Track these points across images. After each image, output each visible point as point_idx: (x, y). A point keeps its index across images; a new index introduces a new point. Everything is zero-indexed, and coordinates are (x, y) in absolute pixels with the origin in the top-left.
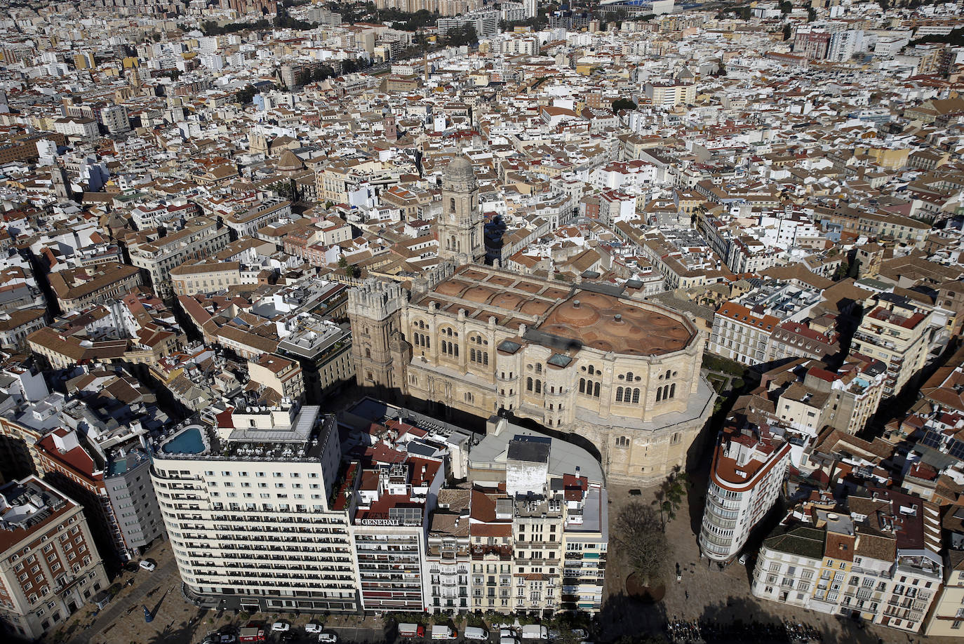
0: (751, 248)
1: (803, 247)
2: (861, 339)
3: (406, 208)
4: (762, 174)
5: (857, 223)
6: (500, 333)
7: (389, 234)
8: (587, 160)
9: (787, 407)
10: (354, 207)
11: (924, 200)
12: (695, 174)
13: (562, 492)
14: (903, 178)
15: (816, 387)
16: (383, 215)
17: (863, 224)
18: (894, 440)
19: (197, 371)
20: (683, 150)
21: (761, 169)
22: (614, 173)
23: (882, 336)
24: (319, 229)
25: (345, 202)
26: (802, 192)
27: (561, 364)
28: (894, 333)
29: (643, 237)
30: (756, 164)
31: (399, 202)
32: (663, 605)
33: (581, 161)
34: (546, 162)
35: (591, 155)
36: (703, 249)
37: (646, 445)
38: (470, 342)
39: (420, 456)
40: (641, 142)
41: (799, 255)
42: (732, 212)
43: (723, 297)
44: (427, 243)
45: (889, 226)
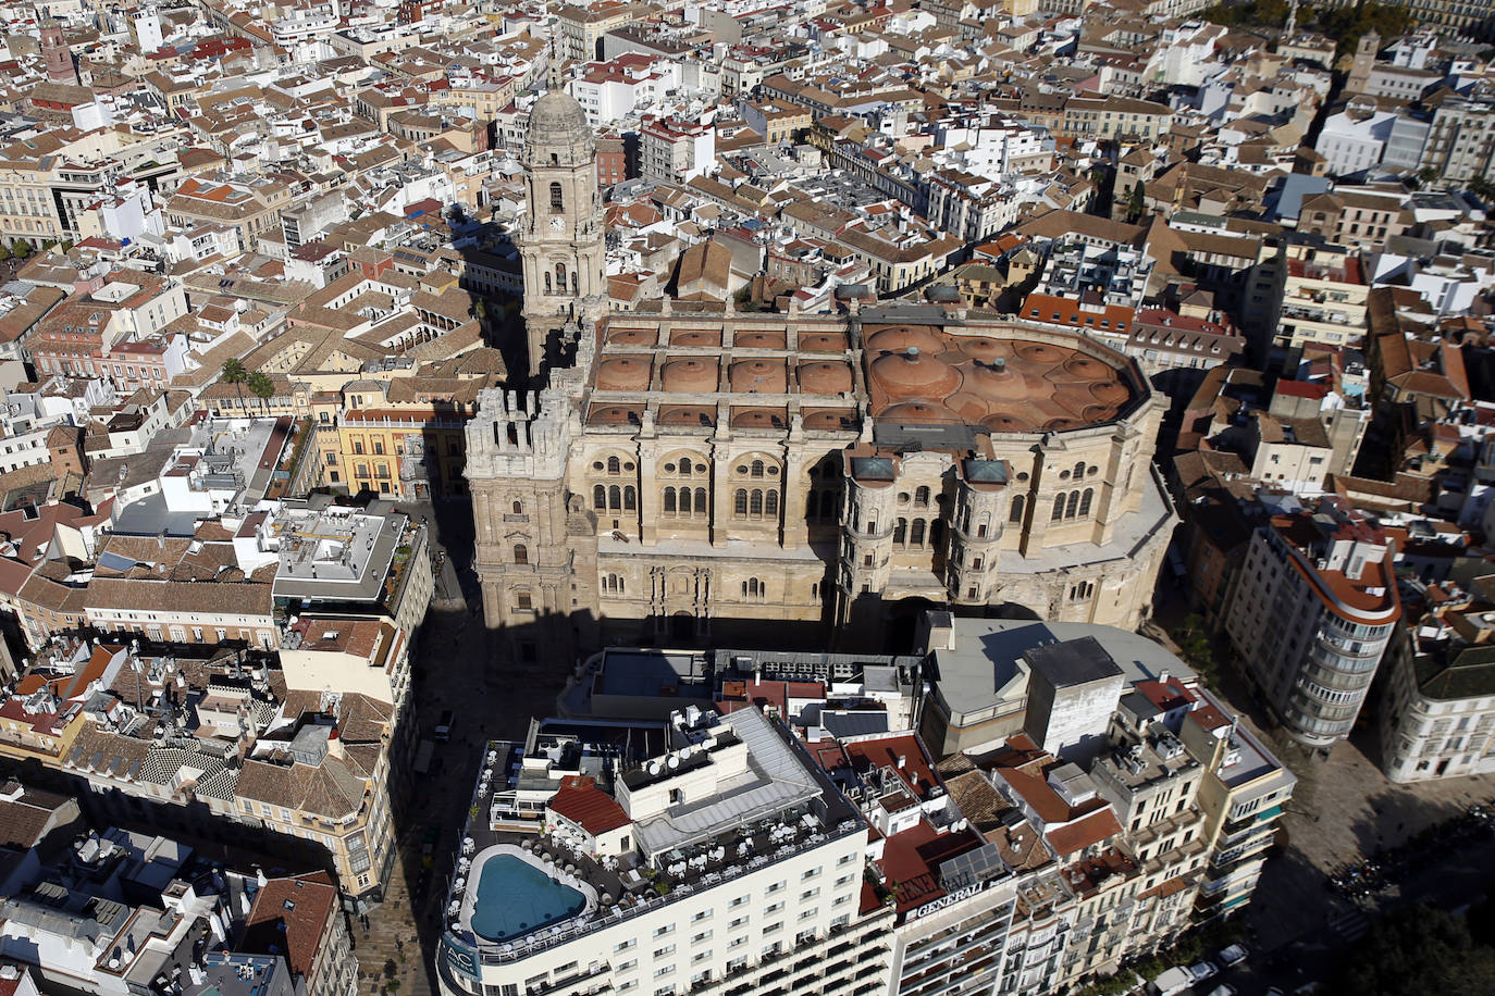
0: (972, 189)
1: (1028, 173)
2: (1292, 316)
3: (242, 222)
4: (847, 52)
5: (1062, 118)
6: (812, 444)
7: (247, 287)
8: (527, 67)
9: (1275, 458)
10: (126, 242)
11: (1112, 64)
12: (747, 66)
13: (1160, 718)
14: (1058, 31)
15: (1291, 413)
16: (203, 248)
17: (1073, 118)
18: (1428, 470)
19: (120, 707)
20: (684, 24)
21: (841, 43)
22: (609, 84)
23: (1327, 306)
24: (117, 306)
25: (98, 233)
26: (934, 77)
27: (998, 478)
28: (1337, 298)
29: (766, 200)
30: (830, 34)
31: (218, 212)
32: (1296, 851)
33: (519, 70)
34: (459, 82)
35: (528, 55)
36: (887, 204)
37: (1120, 584)
38: (738, 477)
39: (867, 738)
40: (595, 19)
41: (1027, 188)
42: (883, 130)
43: (992, 286)
44: (354, 291)
45: (1115, 115)
